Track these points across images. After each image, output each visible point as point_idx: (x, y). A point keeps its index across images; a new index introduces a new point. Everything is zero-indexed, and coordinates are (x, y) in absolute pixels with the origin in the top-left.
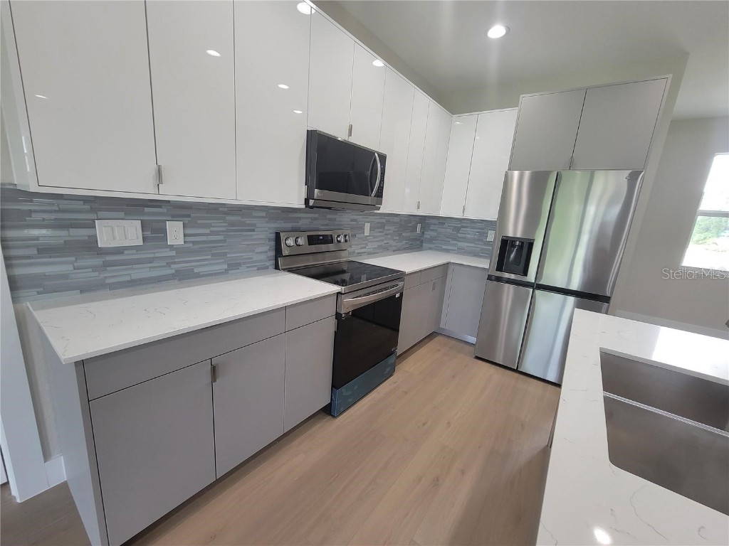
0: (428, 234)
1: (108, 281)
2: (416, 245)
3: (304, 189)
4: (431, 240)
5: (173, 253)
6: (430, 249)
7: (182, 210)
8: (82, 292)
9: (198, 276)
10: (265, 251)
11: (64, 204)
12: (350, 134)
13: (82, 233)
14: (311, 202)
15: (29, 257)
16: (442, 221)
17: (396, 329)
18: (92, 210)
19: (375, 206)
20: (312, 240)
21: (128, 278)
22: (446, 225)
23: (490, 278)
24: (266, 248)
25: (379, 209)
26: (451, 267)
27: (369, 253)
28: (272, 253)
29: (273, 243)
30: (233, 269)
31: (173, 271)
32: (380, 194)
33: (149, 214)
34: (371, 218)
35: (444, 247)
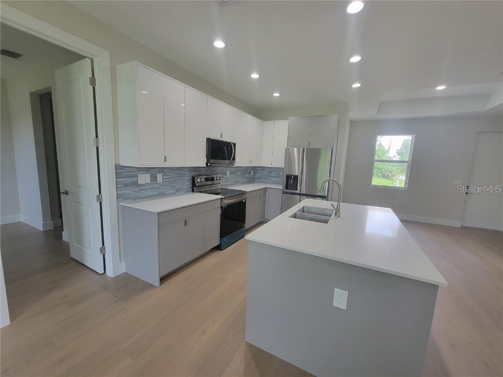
0: (257, 175)
1: (140, 196)
2: (252, 181)
3: (206, 159)
4: (259, 178)
5: (159, 186)
6: (259, 182)
7: (162, 170)
8: (133, 200)
9: (166, 195)
10: (189, 184)
11: (131, 170)
12: (221, 136)
13: (134, 179)
14: (209, 164)
15: (121, 188)
16: (263, 168)
17: (244, 222)
18: (138, 171)
19: (232, 164)
20: (207, 180)
21: (145, 195)
22: (265, 171)
23: (283, 193)
24: (189, 183)
25: (234, 165)
26: (267, 189)
27: (230, 185)
28: (191, 185)
29: (191, 181)
30: (178, 192)
31: (158, 193)
32: (234, 159)
33: (152, 172)
34: (230, 169)
35: (265, 181)
